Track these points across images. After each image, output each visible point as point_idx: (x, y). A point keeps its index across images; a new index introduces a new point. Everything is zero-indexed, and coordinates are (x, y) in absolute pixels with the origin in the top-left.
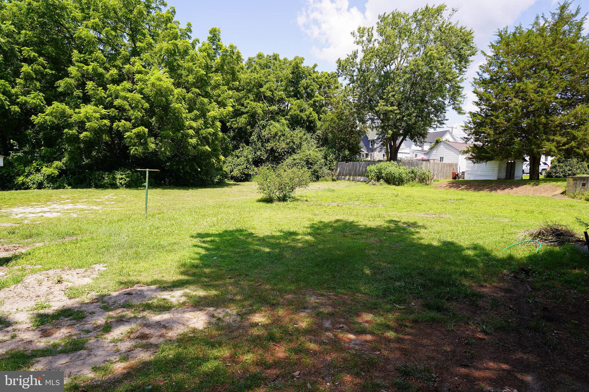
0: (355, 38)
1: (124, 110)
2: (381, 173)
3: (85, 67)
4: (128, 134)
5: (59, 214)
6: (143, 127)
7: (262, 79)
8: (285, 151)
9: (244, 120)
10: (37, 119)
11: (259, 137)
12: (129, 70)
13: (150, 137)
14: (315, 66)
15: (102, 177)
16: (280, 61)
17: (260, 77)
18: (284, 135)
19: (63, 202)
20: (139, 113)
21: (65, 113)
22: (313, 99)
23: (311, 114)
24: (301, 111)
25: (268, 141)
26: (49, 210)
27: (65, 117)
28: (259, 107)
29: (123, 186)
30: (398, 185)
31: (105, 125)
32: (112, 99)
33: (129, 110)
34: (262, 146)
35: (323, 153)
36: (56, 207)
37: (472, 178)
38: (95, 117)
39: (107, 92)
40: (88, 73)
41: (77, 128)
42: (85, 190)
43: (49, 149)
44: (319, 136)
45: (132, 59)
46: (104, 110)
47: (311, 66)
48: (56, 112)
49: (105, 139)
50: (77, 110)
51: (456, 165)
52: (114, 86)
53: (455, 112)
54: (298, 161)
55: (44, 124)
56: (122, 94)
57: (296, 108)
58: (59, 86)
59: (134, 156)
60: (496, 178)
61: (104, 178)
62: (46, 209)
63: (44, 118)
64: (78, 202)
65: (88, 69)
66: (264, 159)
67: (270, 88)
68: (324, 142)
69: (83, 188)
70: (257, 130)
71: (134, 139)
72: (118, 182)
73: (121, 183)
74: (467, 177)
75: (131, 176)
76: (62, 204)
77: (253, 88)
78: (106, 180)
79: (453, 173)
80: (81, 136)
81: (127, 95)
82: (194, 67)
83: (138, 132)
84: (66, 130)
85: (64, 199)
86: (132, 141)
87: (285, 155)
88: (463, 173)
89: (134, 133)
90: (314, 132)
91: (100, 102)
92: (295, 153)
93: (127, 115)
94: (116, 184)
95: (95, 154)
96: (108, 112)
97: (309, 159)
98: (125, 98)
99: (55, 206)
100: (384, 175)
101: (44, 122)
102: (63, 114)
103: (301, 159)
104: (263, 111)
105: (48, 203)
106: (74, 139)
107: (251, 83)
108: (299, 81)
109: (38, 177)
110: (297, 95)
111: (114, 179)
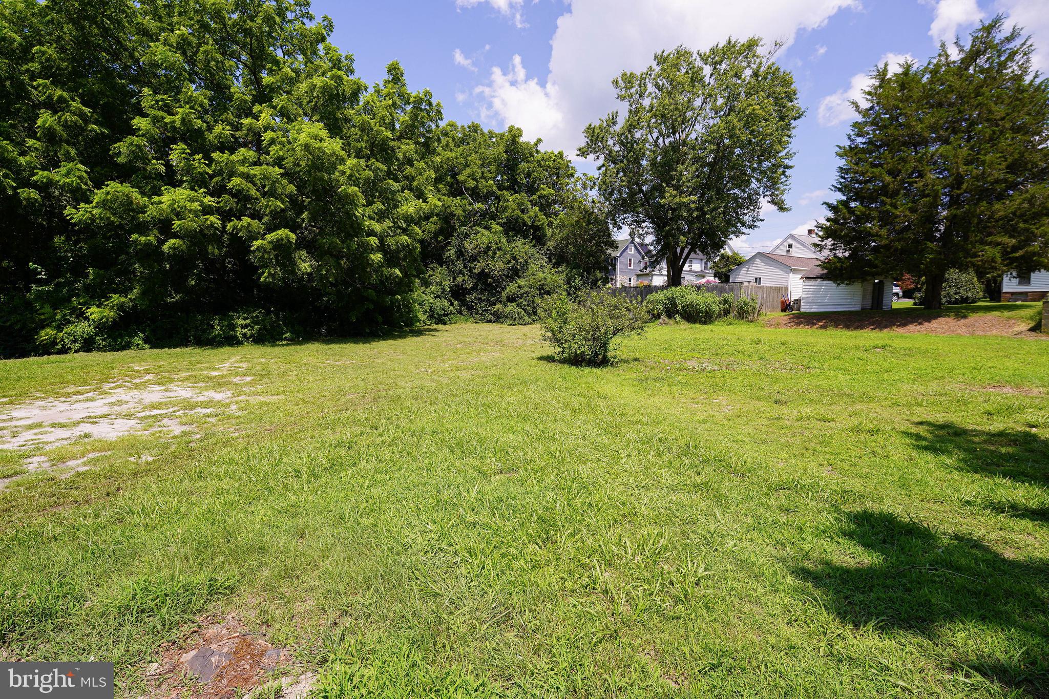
0: (619, 90)
1: (248, 198)
2: (674, 305)
3: (168, 119)
4: (257, 243)
5: (132, 422)
6: (287, 231)
7: (459, 161)
8: (504, 275)
9: (433, 226)
10: (77, 214)
11: (460, 253)
12: (251, 128)
13: (299, 249)
14: (539, 141)
15: (209, 325)
16: (483, 134)
17: (456, 158)
18: (499, 249)
19: (137, 381)
20: (279, 204)
21: (131, 203)
22: (538, 193)
23: (536, 216)
24: (523, 211)
25: (474, 258)
26: (105, 410)
27: (133, 210)
28: (457, 205)
29: (248, 339)
30: (705, 323)
31: (212, 225)
32: (223, 179)
33: (257, 199)
34: (465, 267)
35: (563, 276)
36: (125, 397)
37: (814, 309)
38: (190, 211)
39: (213, 166)
40: (174, 128)
41: (156, 232)
42: (178, 350)
43: (102, 272)
44: (550, 250)
45: (256, 108)
46: (209, 198)
47: (532, 142)
48: (114, 201)
49: (213, 254)
50: (156, 199)
51: (786, 289)
52: (225, 155)
53: (773, 208)
54: (526, 289)
55: (92, 223)
56: (242, 169)
57: (515, 206)
58: (119, 153)
59: (267, 286)
60: (858, 308)
61: (212, 327)
62: (99, 407)
63: (90, 212)
64: (171, 381)
65: (174, 122)
66: (469, 287)
67: (473, 175)
68: (558, 259)
69: (175, 346)
70: (454, 241)
71: (269, 253)
72: (239, 332)
73: (244, 335)
74: (804, 308)
75: (263, 320)
76: (137, 387)
77: (446, 174)
78: (217, 330)
79: (782, 302)
80: (166, 247)
81: (252, 172)
82: (372, 122)
83: (278, 240)
84: (134, 236)
85: (139, 374)
86: (266, 256)
87: (503, 280)
88: (797, 302)
89: (271, 242)
90: (543, 244)
91: (200, 181)
92: (519, 277)
93: (254, 209)
94: (235, 337)
95: (193, 283)
96: (217, 203)
97: (544, 285)
98: (248, 178)
99: (121, 394)
100: (679, 308)
101: (90, 219)
102: (128, 205)
103: (531, 286)
104: (464, 211)
105: (106, 386)
106: (151, 254)
107: (442, 166)
108: (517, 165)
109: (83, 328)
110: (514, 186)
111: (232, 327)
